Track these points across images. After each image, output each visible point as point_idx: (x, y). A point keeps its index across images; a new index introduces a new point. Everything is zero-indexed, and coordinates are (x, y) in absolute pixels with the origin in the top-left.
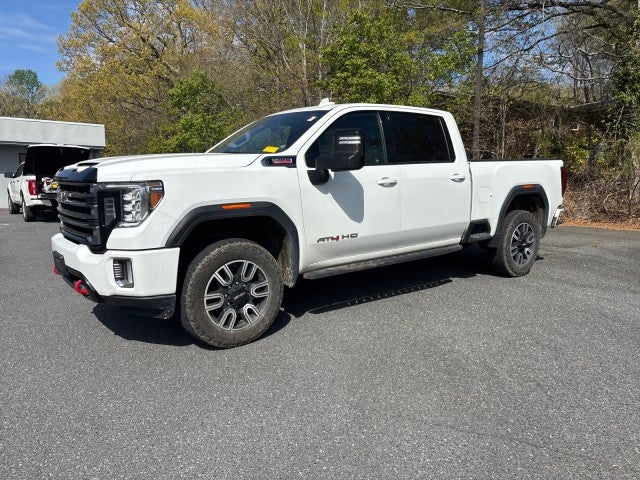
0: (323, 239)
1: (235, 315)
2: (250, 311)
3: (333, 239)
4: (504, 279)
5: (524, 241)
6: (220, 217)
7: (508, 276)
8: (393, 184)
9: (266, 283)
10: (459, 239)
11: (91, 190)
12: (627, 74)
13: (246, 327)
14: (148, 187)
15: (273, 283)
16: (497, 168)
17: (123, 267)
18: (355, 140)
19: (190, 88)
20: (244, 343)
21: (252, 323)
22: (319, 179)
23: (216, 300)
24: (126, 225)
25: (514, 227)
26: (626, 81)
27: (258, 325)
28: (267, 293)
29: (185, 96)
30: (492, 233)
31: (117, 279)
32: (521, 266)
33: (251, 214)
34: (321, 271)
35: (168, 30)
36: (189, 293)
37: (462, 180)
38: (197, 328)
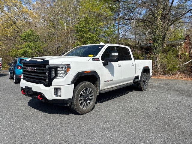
0: (105, 81)
1: (85, 104)
2: (89, 103)
3: (108, 81)
4: (142, 92)
5: (146, 81)
6: (84, 75)
7: (142, 91)
8: (120, 66)
9: (93, 94)
10: (132, 81)
11: (47, 67)
12: (156, 38)
13: (88, 108)
14: (66, 66)
15: (95, 94)
16: (140, 62)
17: (57, 90)
18: (117, 54)
19: (28, 34)
20: (88, 112)
21: (90, 106)
22: (105, 64)
23: (81, 100)
24: (58, 78)
25: (144, 78)
26: (155, 40)
27: (91, 107)
28: (93, 97)
29: (26, 37)
30: (139, 79)
31: (55, 94)
32: (145, 88)
33: (90, 74)
34: (105, 90)
35: (18, 15)
36: (75, 98)
37: (134, 65)
38: (77, 108)
